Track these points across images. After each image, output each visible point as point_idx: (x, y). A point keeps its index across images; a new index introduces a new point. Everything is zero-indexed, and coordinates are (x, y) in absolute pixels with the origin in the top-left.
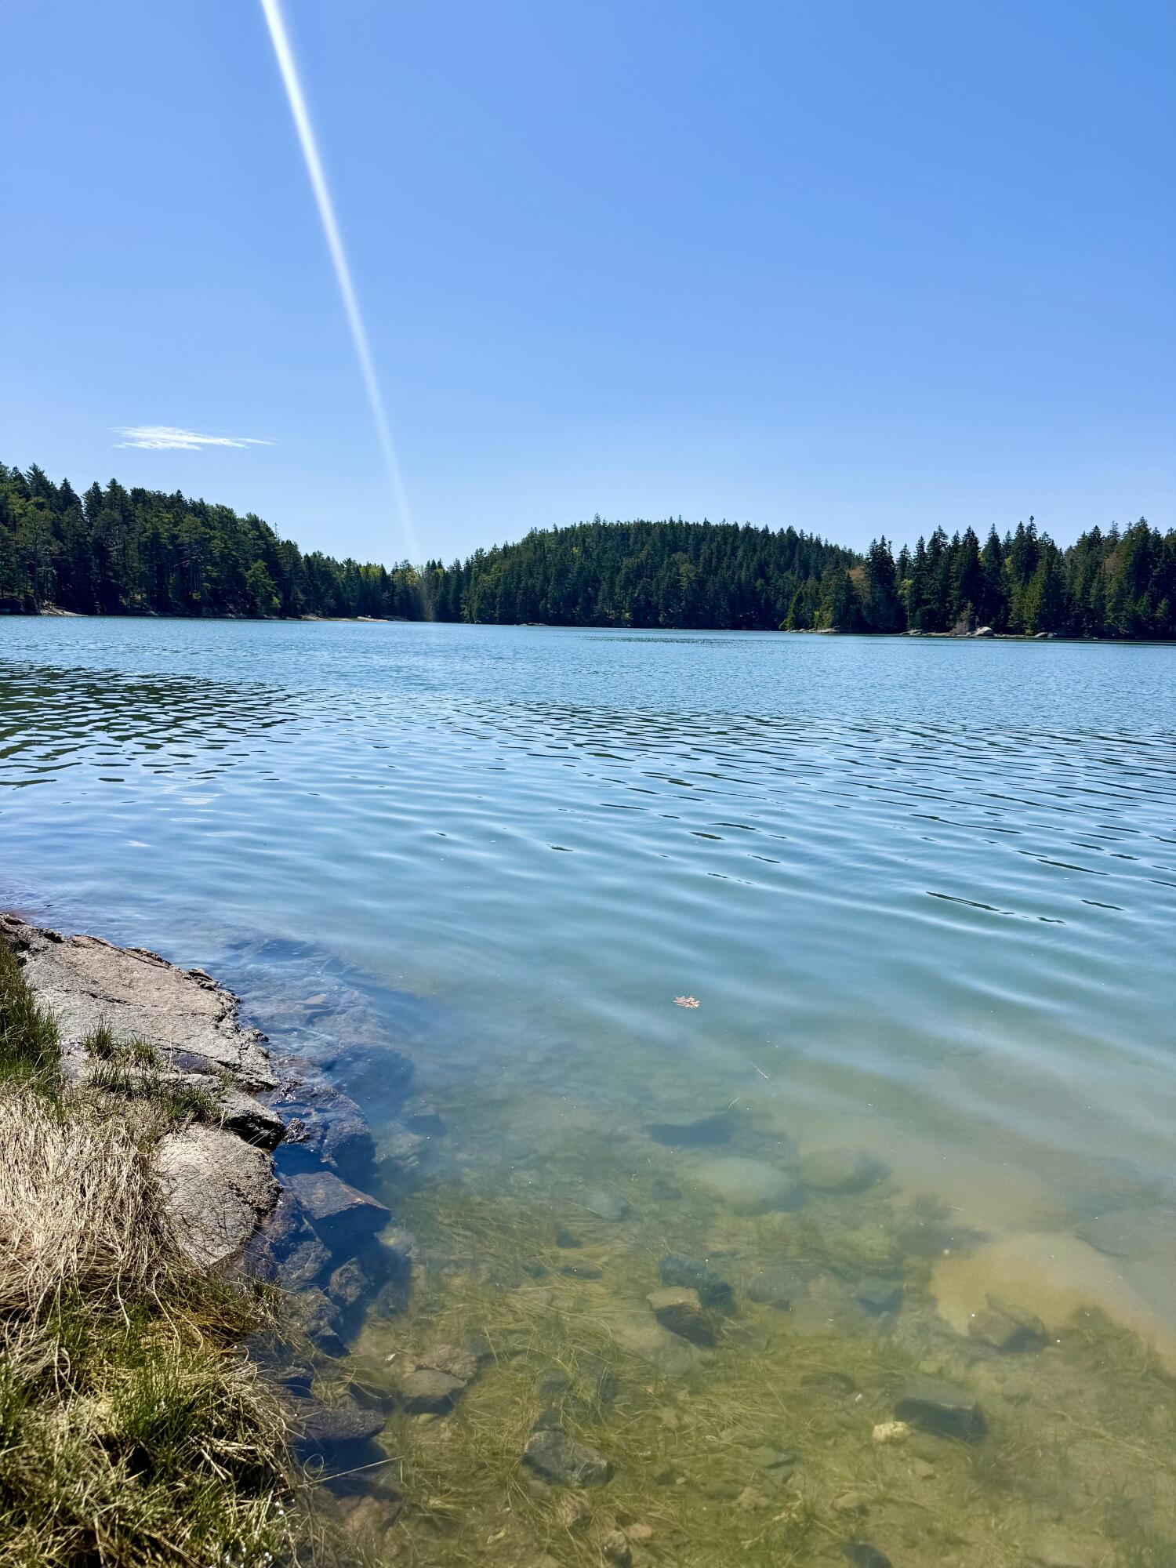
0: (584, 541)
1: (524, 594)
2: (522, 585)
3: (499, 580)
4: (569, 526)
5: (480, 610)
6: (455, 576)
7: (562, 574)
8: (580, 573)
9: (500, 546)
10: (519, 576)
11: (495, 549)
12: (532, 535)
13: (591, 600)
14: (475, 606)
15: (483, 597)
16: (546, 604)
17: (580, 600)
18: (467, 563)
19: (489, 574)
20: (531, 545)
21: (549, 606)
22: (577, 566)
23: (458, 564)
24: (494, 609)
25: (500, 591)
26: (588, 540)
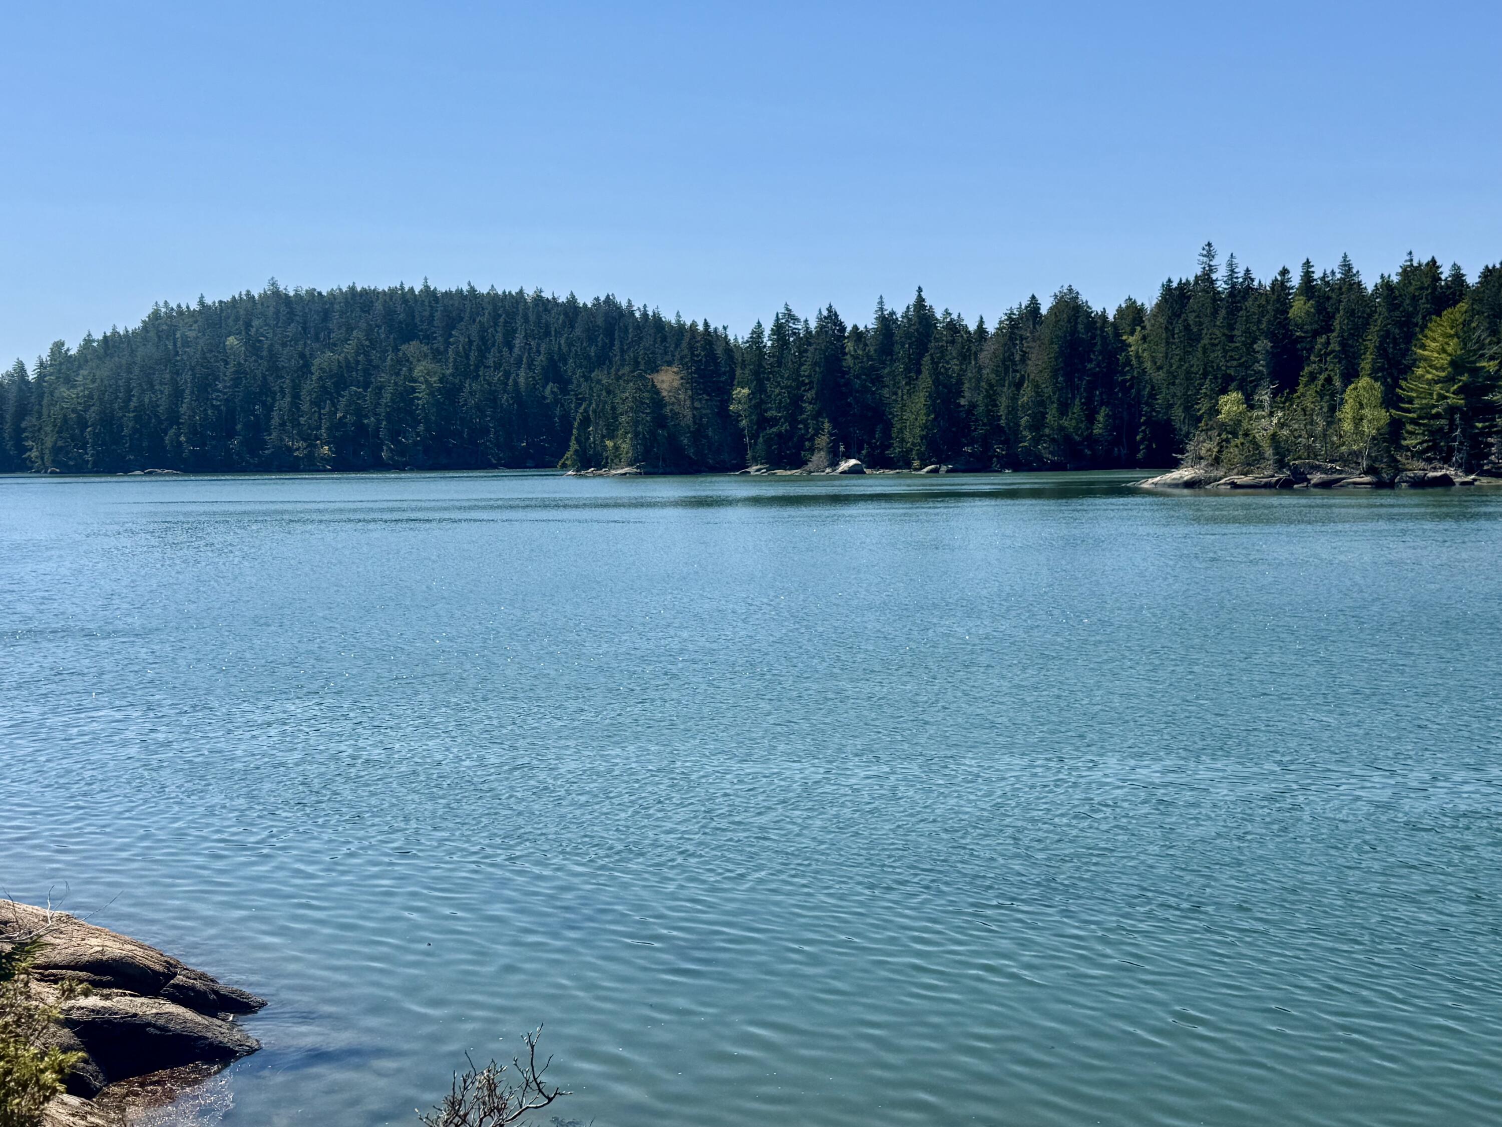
0: (248, 325)
1: (137, 419)
2: (132, 405)
3: (90, 396)
4: (227, 298)
5: (56, 450)
6: (14, 389)
7: (204, 386)
8: (236, 381)
9: (98, 336)
10: (129, 390)
11: (88, 341)
12: (156, 315)
13: (258, 428)
14: (49, 442)
15: (63, 426)
16: (178, 435)
17: (239, 427)
18: (42, 365)
19: (74, 387)
20: (152, 334)
21: (183, 439)
22: (231, 368)
23: (21, 368)
24: (84, 447)
25: (92, 415)
26: (256, 323)
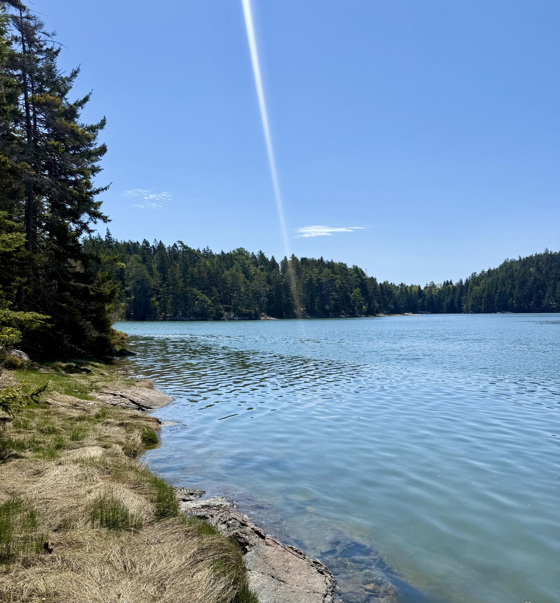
0: (538, 264)
1: (499, 296)
2: (498, 291)
3: (484, 289)
4: (528, 256)
5: (473, 306)
6: (459, 288)
7: (523, 284)
8: (534, 283)
9: (486, 270)
10: (497, 286)
11: (483, 272)
12: (505, 263)
13: (540, 298)
14: (470, 304)
15: (475, 299)
16: (513, 301)
17: (534, 298)
18: (467, 280)
19: (479, 286)
20: (505, 268)
22: (533, 278)
23: (461, 282)
24: (481, 305)
25: (485, 295)
26: (540, 263)
